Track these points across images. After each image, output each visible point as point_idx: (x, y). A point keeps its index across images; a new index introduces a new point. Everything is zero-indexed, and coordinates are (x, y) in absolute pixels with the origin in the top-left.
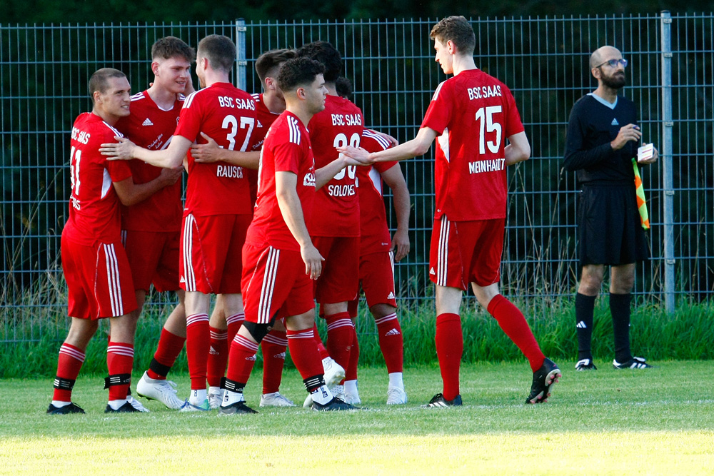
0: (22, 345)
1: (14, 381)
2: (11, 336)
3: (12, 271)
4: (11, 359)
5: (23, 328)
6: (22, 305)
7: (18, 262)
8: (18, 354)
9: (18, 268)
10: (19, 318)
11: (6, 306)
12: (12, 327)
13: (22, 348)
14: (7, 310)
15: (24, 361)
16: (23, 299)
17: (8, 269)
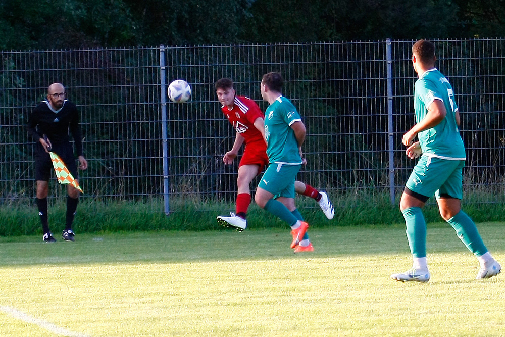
0: (500, 204)
1: (496, 223)
2: (494, 199)
3: (494, 166)
4: (494, 211)
5: (500, 195)
6: (500, 183)
7: (498, 160)
8: (498, 209)
9: (497, 164)
10: (498, 190)
11: (492, 184)
12: (495, 195)
13: (500, 206)
14: (492, 186)
15: (501, 212)
16: (500, 180)
17: (492, 165)
